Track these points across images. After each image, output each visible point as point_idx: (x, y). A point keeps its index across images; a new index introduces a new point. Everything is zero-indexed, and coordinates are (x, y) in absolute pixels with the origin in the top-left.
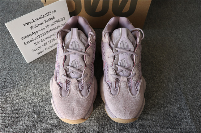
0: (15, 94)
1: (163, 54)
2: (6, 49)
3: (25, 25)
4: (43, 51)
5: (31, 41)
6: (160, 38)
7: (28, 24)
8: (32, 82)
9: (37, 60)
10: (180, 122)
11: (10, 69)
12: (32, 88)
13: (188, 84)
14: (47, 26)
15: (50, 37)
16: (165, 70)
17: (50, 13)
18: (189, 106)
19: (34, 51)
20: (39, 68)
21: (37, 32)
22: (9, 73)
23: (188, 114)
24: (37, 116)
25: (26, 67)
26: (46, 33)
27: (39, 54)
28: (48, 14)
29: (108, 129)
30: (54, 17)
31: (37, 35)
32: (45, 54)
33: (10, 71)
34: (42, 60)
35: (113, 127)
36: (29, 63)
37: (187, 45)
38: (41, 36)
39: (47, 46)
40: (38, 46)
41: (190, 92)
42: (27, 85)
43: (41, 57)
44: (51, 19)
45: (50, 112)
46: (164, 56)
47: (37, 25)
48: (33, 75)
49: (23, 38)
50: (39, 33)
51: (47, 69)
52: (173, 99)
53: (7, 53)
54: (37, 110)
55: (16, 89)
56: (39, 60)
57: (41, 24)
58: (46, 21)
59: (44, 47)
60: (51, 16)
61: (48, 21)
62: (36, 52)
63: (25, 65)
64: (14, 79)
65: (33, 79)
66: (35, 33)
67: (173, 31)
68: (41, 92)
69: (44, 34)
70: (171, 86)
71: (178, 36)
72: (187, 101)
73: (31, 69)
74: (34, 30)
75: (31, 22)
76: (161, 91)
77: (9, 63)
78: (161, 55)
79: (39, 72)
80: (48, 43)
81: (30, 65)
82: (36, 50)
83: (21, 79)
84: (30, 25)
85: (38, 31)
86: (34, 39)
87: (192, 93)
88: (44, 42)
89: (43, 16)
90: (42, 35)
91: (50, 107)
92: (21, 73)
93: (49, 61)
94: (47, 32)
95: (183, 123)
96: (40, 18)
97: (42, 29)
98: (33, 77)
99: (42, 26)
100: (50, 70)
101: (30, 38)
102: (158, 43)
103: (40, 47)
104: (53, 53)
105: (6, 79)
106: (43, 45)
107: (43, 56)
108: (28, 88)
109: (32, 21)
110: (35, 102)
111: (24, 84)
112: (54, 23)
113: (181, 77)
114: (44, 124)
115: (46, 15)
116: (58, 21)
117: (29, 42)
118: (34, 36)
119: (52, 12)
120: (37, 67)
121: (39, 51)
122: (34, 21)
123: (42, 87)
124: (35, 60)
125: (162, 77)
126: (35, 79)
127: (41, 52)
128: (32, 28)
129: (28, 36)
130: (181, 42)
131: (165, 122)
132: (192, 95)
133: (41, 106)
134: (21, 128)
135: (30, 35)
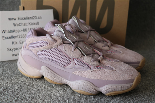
3: (9, 19)
5: (10, 38)
7: (12, 19)
17: (35, 18)
19: (9, 49)
21: (18, 31)
27: (13, 55)
28: (33, 18)
30: (38, 23)
31: (17, 34)
38: (21, 36)
40: (15, 46)
44: (35, 24)
47: (20, 24)
50: (20, 33)
57: (25, 25)
60: (35, 21)
61: (32, 24)
62: (11, 53)
69: (25, 36)
74: (16, 28)
75: (15, 19)
82: (12, 49)
84: (14, 22)
85: (20, 31)
86: (14, 37)
89: (29, 18)
90: (23, 36)
96: (25, 19)
97: (24, 29)
99: (25, 27)
101: (10, 35)
103: (17, 49)
109: (17, 19)
115: (31, 18)
117: (8, 38)
118: (14, 34)
119: (37, 17)
121: (14, 53)
122: (19, 19)
127: (16, 55)
128: (15, 25)
129: (9, 32)
135: (11, 32)
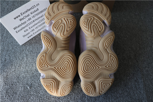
0: (13, 71)
1: (127, 35)
2: (4, 33)
3: (15, 19)
4: (32, 35)
5: (21, 30)
6: (125, 20)
7: (17, 17)
8: (25, 61)
9: (28, 43)
10: (135, 92)
11: (8, 51)
12: (25, 65)
13: (145, 61)
14: (33, 17)
15: (36, 24)
16: (127, 49)
17: (34, 7)
18: (143, 80)
19: (24, 36)
20: (29, 49)
21: (25, 22)
22: (8, 54)
23: (141, 86)
24: (30, 88)
25: (20, 49)
26: (32, 22)
27: (28, 37)
28: (33, 8)
29: (81, 97)
30: (38, 9)
31: (25, 24)
32: (34, 37)
33: (8, 52)
34: (31, 42)
35: (85, 95)
36: (22, 45)
37: (147, 26)
38: (28, 25)
39: (34, 32)
40: (27, 32)
41: (145, 68)
42: (21, 63)
43: (30, 40)
44: (36, 11)
45: (39, 85)
46: (128, 37)
47: (25, 17)
48: (25, 55)
49: (15, 29)
50: (27, 23)
51: (36, 49)
52: (132, 74)
53: (5, 37)
54: (29, 83)
55: (13, 67)
56: (29, 43)
57: (28, 16)
58: (32, 13)
59: (32, 32)
60: (35, 9)
61: (33, 13)
62: (26, 37)
63: (19, 47)
64: (12, 58)
65: (25, 58)
66: (24, 23)
67: (137, 13)
68: (32, 69)
69: (31, 23)
70: (130, 63)
71: (141, 17)
72: (142, 76)
73: (23, 50)
74: (23, 21)
75: (19, 16)
76: (123, 67)
77: (7, 46)
78: (125, 36)
79: (30, 53)
80: (35, 29)
81: (22, 46)
82: (26, 35)
83: (17, 58)
84: (19, 18)
86: (24, 28)
87: (147, 69)
88: (32, 29)
89: (29, 10)
90: (30, 24)
91: (39, 81)
92: (16, 54)
93: (36, 43)
94: (34, 21)
95: (137, 93)
96: (26, 12)
97: (29, 19)
98: (25, 57)
99: (29, 17)
100: (37, 51)
101: (20, 28)
102: (124, 25)
103: (29, 33)
104: (39, 36)
105: (5, 59)
106: (31, 31)
107: (32, 39)
108: (22, 66)
109: (21, 15)
110: (28, 77)
111: (19, 62)
112: (39, 14)
113: (140, 55)
114: (35, 93)
115: (31, 8)
116: (42, 12)
117: (20, 30)
118: (23, 26)
119: (36, 6)
120: (28, 48)
121: (28, 36)
122: (22, 14)
123: (32, 65)
124: (26, 42)
125: (124, 55)
126: (27, 59)
127: (30, 36)
128: (21, 20)
129: (19, 26)
130: (142, 23)
131: (123, 92)
132: (147, 70)
133: (32, 80)
134: (19, 97)
135: (20, 26)
